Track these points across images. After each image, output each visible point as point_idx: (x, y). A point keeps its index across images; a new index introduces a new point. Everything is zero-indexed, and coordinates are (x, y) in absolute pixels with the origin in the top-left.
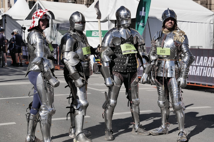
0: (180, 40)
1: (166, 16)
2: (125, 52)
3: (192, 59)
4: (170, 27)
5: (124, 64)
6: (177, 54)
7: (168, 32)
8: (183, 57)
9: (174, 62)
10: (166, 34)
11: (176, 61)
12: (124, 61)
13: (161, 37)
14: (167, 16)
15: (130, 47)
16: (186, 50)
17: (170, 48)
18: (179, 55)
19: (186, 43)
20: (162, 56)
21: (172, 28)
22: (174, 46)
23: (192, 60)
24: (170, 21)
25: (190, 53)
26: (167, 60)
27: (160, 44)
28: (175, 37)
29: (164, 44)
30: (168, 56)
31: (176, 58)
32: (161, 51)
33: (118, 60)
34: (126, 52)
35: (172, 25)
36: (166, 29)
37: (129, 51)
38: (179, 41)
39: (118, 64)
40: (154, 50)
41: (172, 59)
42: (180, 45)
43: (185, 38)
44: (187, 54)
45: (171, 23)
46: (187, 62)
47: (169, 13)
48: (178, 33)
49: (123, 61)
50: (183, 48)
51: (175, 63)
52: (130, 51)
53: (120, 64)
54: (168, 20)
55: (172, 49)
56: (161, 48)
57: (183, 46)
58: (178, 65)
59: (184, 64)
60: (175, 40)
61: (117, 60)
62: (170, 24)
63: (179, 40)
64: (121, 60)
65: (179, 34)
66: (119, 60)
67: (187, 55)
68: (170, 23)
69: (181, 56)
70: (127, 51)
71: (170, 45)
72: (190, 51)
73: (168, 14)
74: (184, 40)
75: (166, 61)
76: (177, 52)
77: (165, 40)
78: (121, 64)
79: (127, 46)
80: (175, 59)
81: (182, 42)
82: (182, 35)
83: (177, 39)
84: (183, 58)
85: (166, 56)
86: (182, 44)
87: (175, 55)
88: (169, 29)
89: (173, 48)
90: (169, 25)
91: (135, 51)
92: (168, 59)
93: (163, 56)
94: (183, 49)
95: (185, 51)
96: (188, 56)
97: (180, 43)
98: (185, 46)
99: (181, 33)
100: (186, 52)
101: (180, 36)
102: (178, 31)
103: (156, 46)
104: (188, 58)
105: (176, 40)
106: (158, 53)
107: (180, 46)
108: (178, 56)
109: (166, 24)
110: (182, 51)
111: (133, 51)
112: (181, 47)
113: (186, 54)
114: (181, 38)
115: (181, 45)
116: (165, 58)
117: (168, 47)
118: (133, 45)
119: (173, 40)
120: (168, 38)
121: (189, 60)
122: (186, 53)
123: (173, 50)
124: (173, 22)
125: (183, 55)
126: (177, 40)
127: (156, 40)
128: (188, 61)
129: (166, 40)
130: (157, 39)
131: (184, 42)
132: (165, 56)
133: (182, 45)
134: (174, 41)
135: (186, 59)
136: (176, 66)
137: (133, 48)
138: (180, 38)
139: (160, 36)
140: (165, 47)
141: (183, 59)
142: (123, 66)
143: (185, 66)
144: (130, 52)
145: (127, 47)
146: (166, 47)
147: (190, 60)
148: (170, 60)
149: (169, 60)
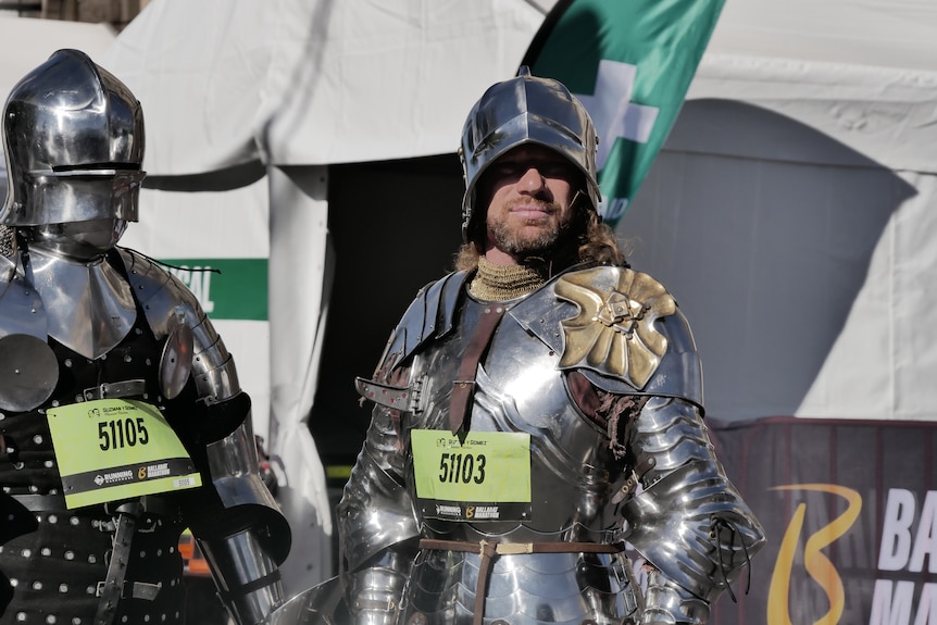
0: (622, 363)
1: (497, 132)
2: (85, 481)
3: (733, 538)
4: (532, 234)
5: (90, 590)
6: (603, 494)
7: (514, 286)
8: (652, 519)
9: (571, 562)
10: (492, 305)
11: (591, 560)
12: (92, 559)
13: (454, 331)
14: (501, 135)
15: (131, 433)
16: (679, 456)
17: (524, 438)
18: (618, 498)
19: (681, 384)
20: (456, 510)
21: (550, 246)
22: (570, 414)
23: (731, 544)
24: (531, 180)
25: (712, 482)
26: (505, 547)
27: (441, 401)
28: (576, 337)
29: (471, 401)
30: (508, 510)
31: (595, 530)
32: (448, 461)
33: (37, 554)
34: (99, 481)
35: (552, 220)
36: (493, 253)
37: (129, 474)
38: (608, 366)
39: (38, 586)
40: (392, 457)
41: (551, 539)
42: (619, 408)
43: (664, 343)
44: (688, 489)
45: (543, 196)
46: (684, 569)
47: (522, 104)
48: (608, 293)
49: (81, 556)
50: (646, 435)
51: (580, 576)
52: (137, 471)
53: (51, 590)
54: (518, 173)
55: (548, 442)
56: (448, 435)
57: (651, 419)
58: (607, 597)
59: (664, 580)
60: (577, 358)
61: (27, 553)
62: (534, 210)
63: (614, 363)
64: (58, 553)
65: (613, 300)
66: (46, 552)
67: (685, 499)
68: (534, 204)
69: (629, 511)
70: (103, 472)
71: (529, 404)
72: (715, 466)
73: (517, 112)
74: (654, 362)
75: (495, 558)
76: (599, 475)
77: (483, 360)
78: (64, 589)
79: (108, 429)
80: (583, 535)
81: (642, 381)
82: (645, 310)
83: (596, 346)
84: (649, 528)
85: (494, 513)
86: (639, 398)
87: (578, 496)
88: (522, 255)
89: (558, 433)
90: (526, 214)
91: (178, 467)
92: (516, 538)
93: (463, 505)
94: (646, 448)
95: (669, 463)
96: (693, 505)
97: (622, 388)
98: (663, 419)
99: (628, 297)
100: (677, 476)
101: (620, 320)
102: (609, 281)
103: (405, 415)
104: (697, 524)
105: (583, 363)
106: (428, 482)
107: (625, 418)
108: (609, 511)
109: (494, 211)
110: (640, 459)
111: (164, 469)
112: (627, 420)
113: (677, 493)
114: (635, 340)
115: (628, 410)
116: (487, 524)
117: (509, 423)
118: (153, 407)
119: (556, 359)
120: (516, 342)
121: (703, 549)
122: (679, 486)
123: (560, 456)
124: (558, 188)
125: (647, 503)
126: (590, 359)
127: (406, 363)
128: (700, 560)
129: (492, 358)
130: (418, 350)
131: (660, 379)
132: (481, 513)
133: (638, 409)
134: (566, 372)
135: (678, 536)
136: (588, 600)
137: (164, 443)
138: (623, 339)
139: (448, 326)
140: (484, 429)
141: (654, 536)
142: (78, 603)
143: (671, 602)
144: (135, 480)
145: (110, 435)
146: (491, 425)
147: (713, 550)
148: (530, 547)
149: (520, 547)
